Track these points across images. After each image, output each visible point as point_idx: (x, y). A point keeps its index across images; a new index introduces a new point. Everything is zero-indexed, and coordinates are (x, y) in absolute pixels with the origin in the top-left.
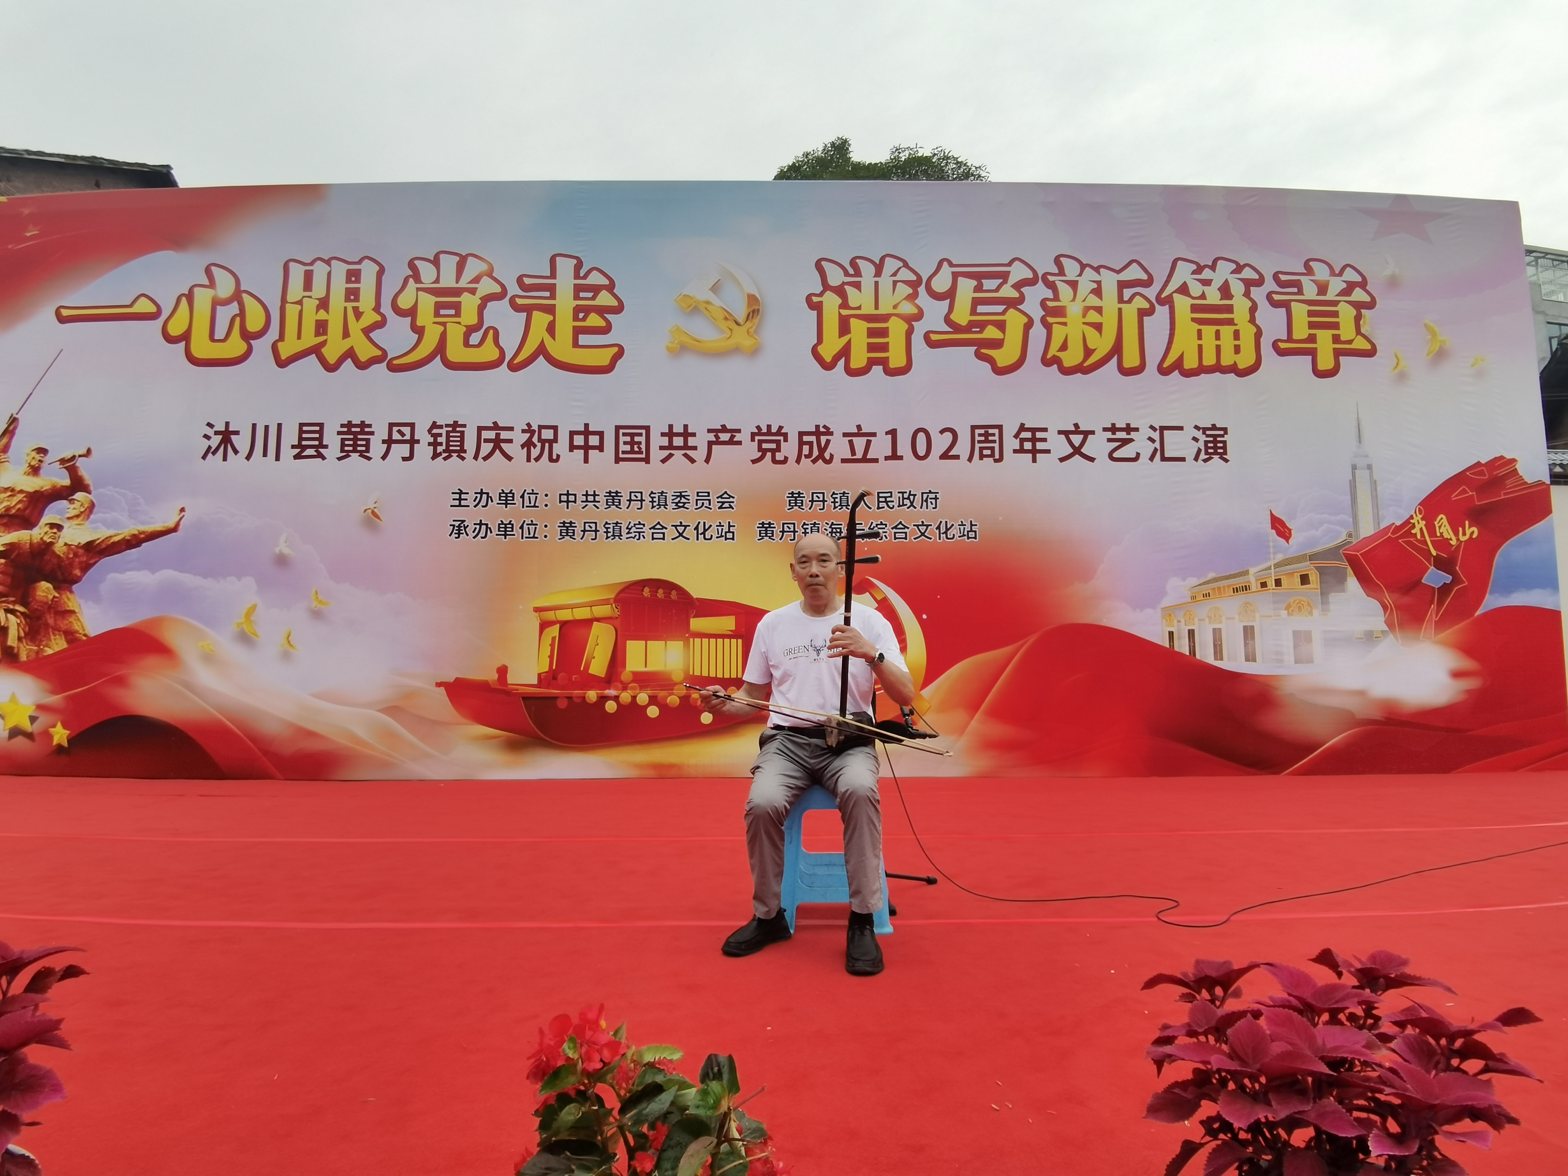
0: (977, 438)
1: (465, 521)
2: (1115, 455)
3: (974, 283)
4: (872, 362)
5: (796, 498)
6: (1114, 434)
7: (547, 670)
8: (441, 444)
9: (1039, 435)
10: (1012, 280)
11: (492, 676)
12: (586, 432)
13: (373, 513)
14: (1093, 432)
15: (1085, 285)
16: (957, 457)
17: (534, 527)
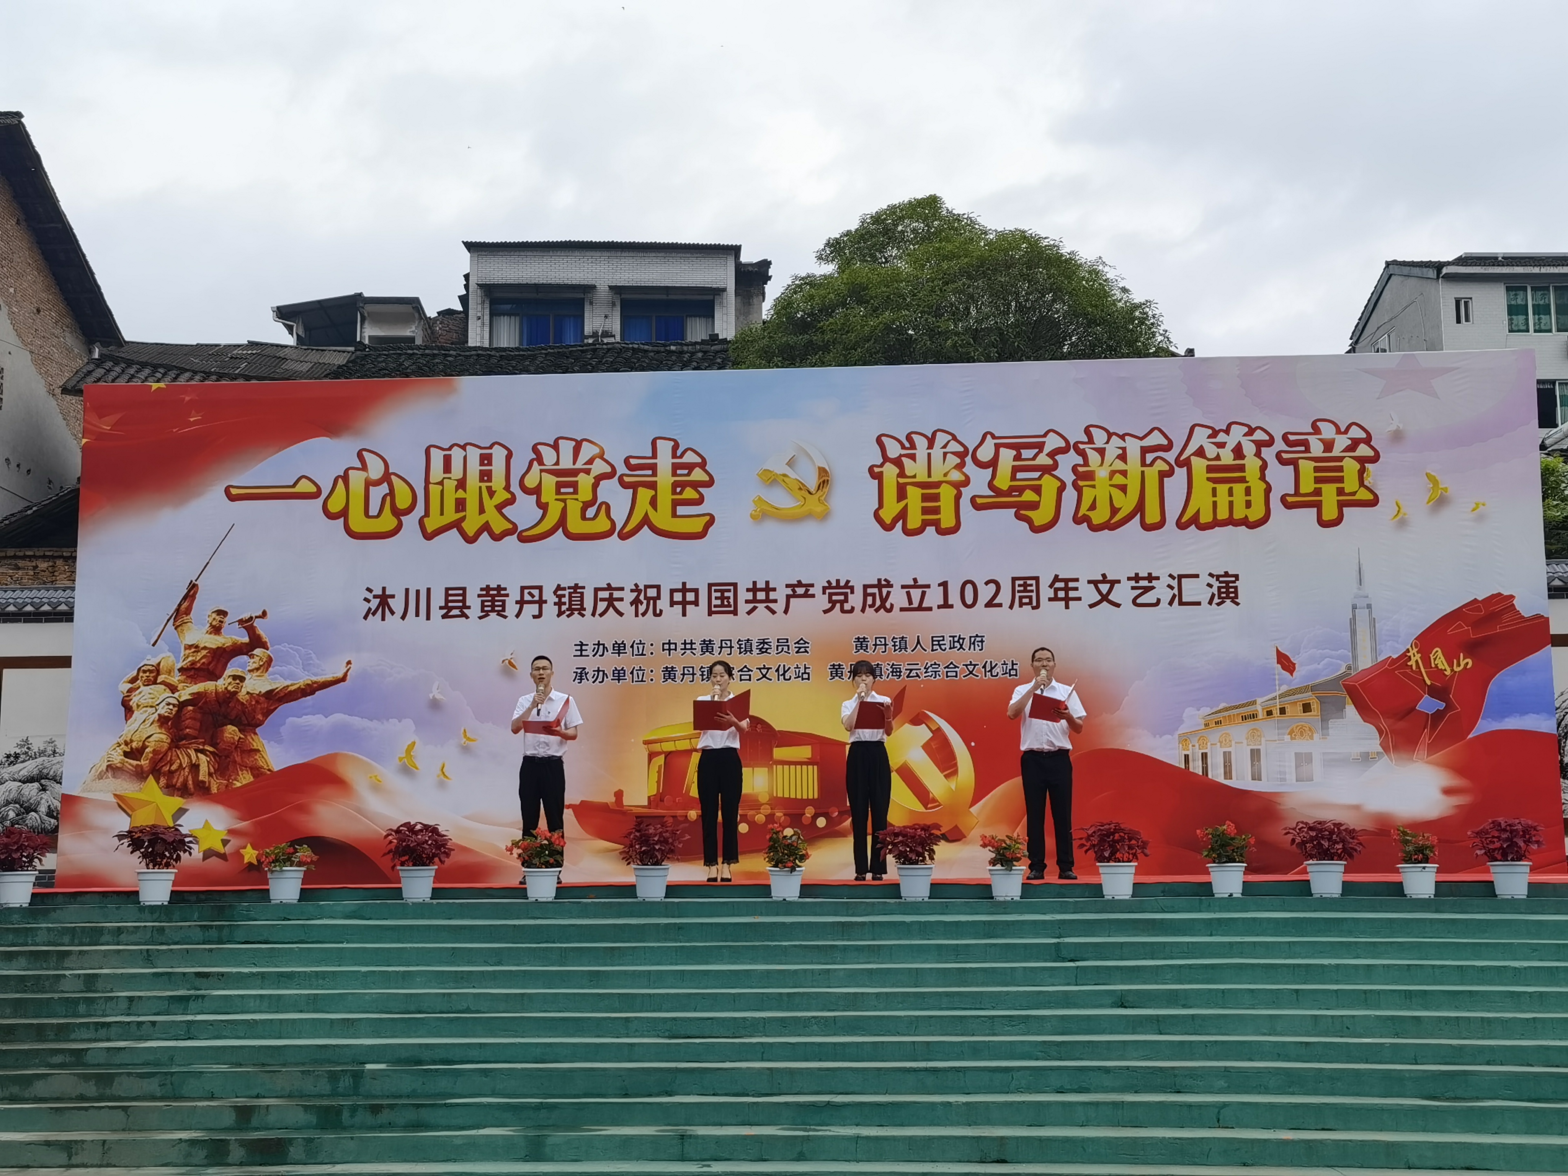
0: (1017, 588)
1: (585, 668)
2: (1139, 601)
3: (1014, 453)
4: (925, 524)
5: (861, 643)
6: (1137, 582)
7: (655, 793)
8: (565, 604)
9: (1071, 585)
10: (1047, 449)
11: (611, 799)
12: (684, 590)
13: (510, 663)
14: (1119, 582)
15: (1112, 451)
16: (1000, 605)
17: (642, 672)
